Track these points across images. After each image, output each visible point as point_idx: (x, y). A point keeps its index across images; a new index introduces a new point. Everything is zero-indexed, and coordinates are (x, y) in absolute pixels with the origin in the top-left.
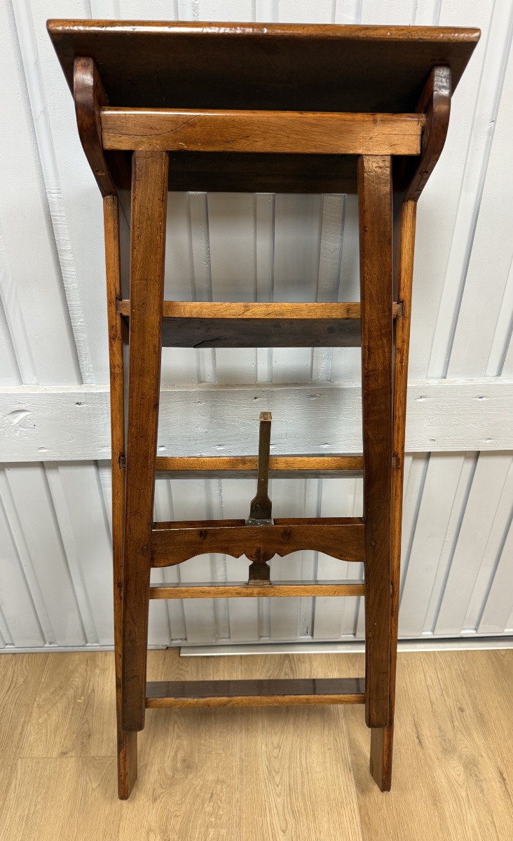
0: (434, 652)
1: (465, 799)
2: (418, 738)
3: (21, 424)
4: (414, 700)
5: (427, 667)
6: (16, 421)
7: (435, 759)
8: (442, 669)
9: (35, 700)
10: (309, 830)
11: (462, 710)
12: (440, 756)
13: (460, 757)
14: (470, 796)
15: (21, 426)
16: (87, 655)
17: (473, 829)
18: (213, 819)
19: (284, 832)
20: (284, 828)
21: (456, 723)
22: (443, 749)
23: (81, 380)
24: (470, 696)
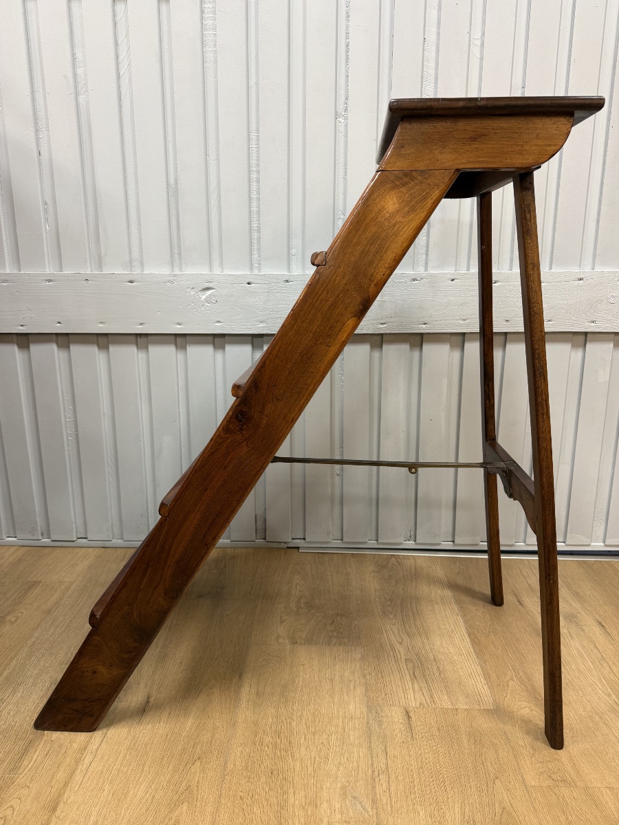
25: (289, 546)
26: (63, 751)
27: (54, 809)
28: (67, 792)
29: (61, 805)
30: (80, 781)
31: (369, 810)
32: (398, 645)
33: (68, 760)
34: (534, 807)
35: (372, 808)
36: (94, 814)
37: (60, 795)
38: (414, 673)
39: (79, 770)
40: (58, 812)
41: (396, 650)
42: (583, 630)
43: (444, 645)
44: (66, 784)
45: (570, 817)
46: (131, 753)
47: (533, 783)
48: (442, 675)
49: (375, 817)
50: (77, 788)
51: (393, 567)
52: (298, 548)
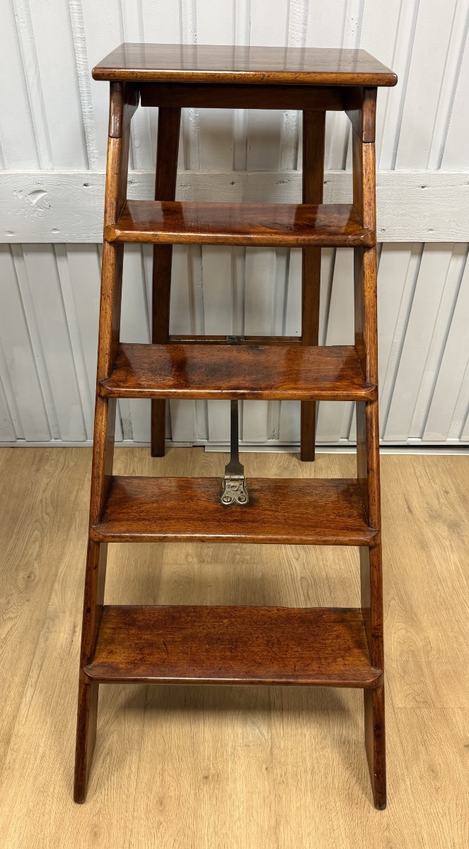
0: (422, 456)
1: (449, 547)
2: (408, 508)
3: (39, 205)
4: (405, 485)
5: (416, 464)
6: (35, 201)
7: (422, 521)
8: (429, 466)
9: (85, 476)
10: (317, 559)
11: (447, 492)
12: (427, 520)
13: (445, 521)
14: (453, 545)
15: (39, 207)
16: (126, 449)
17: (455, 564)
18: (239, 550)
19: (297, 559)
20: (297, 556)
21: (442, 500)
22: (430, 516)
23: (88, 166)
24: (454, 484)
25: (195, 444)
26: (7, 685)
27: (8, 742)
28: (17, 725)
29: (14, 737)
30: (26, 715)
31: (265, 734)
32: (294, 560)
33: (12, 693)
34: (398, 727)
35: (268, 733)
36: (42, 745)
37: (11, 728)
38: (308, 593)
39: (23, 704)
40: (12, 744)
41: (293, 567)
42: (463, 542)
43: (336, 561)
44: (15, 718)
45: (425, 737)
46: (65, 686)
47: (400, 705)
48: (332, 595)
49: (270, 741)
50: (24, 722)
51: (294, 469)
52: (204, 446)
